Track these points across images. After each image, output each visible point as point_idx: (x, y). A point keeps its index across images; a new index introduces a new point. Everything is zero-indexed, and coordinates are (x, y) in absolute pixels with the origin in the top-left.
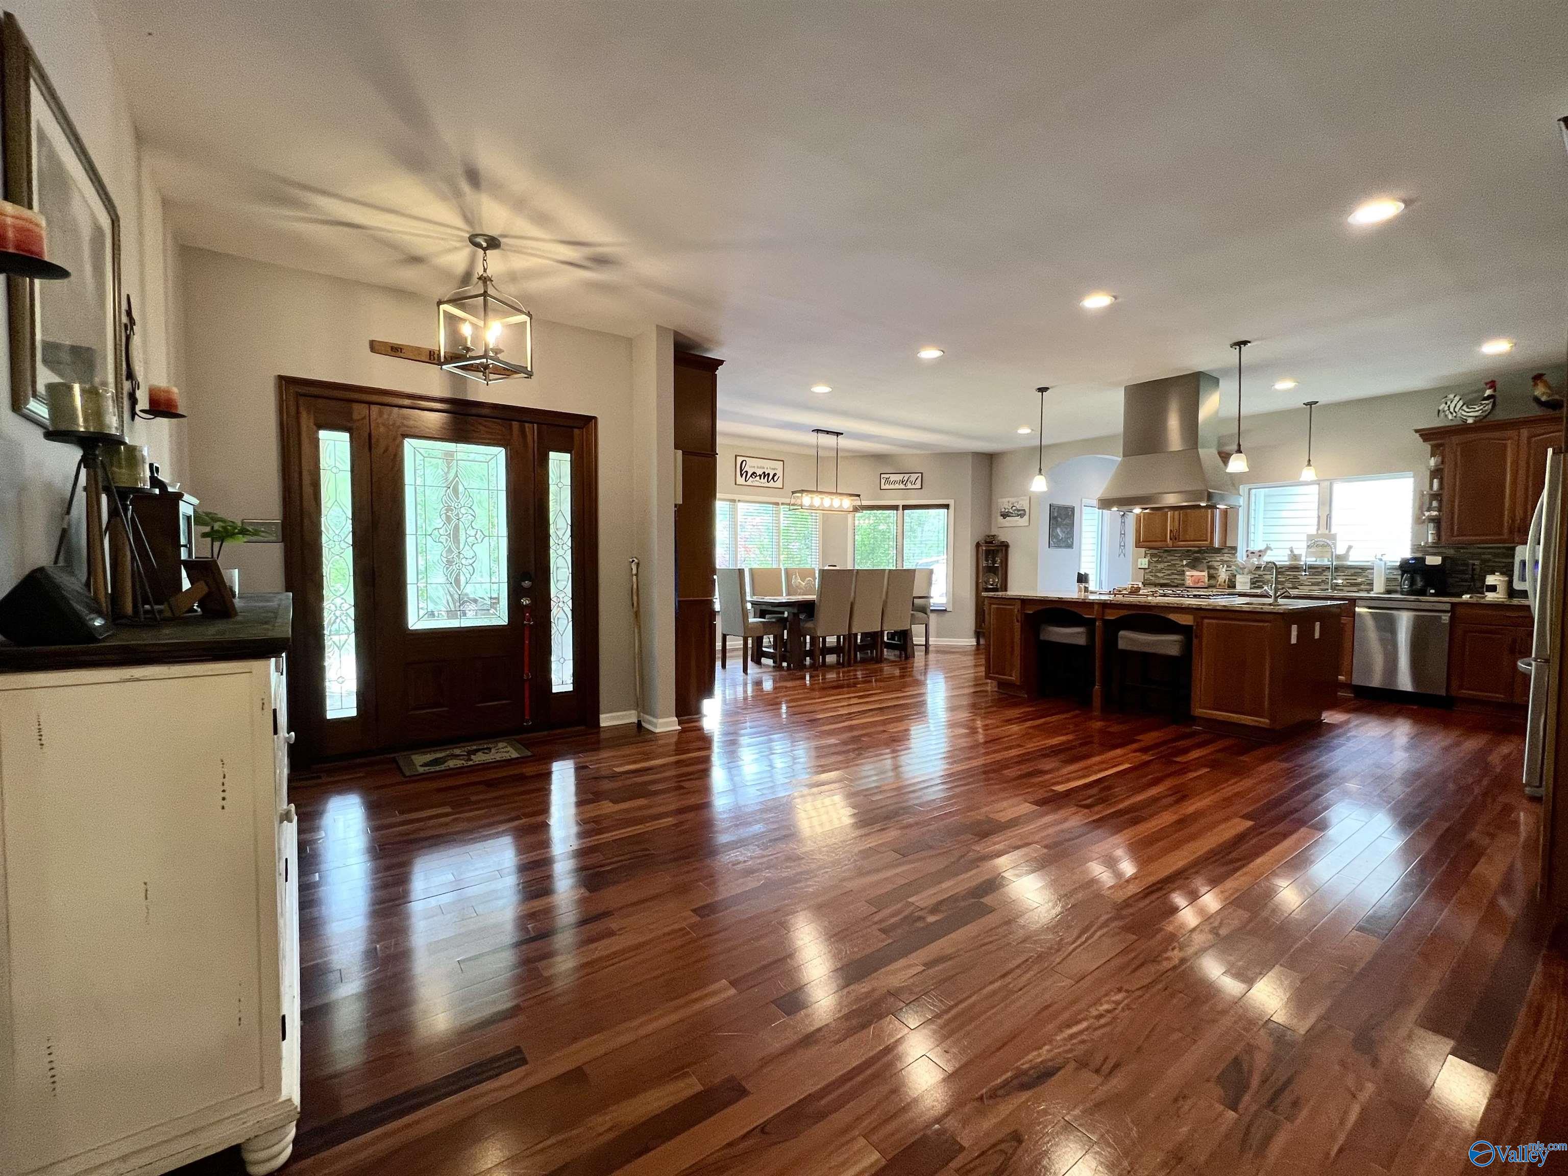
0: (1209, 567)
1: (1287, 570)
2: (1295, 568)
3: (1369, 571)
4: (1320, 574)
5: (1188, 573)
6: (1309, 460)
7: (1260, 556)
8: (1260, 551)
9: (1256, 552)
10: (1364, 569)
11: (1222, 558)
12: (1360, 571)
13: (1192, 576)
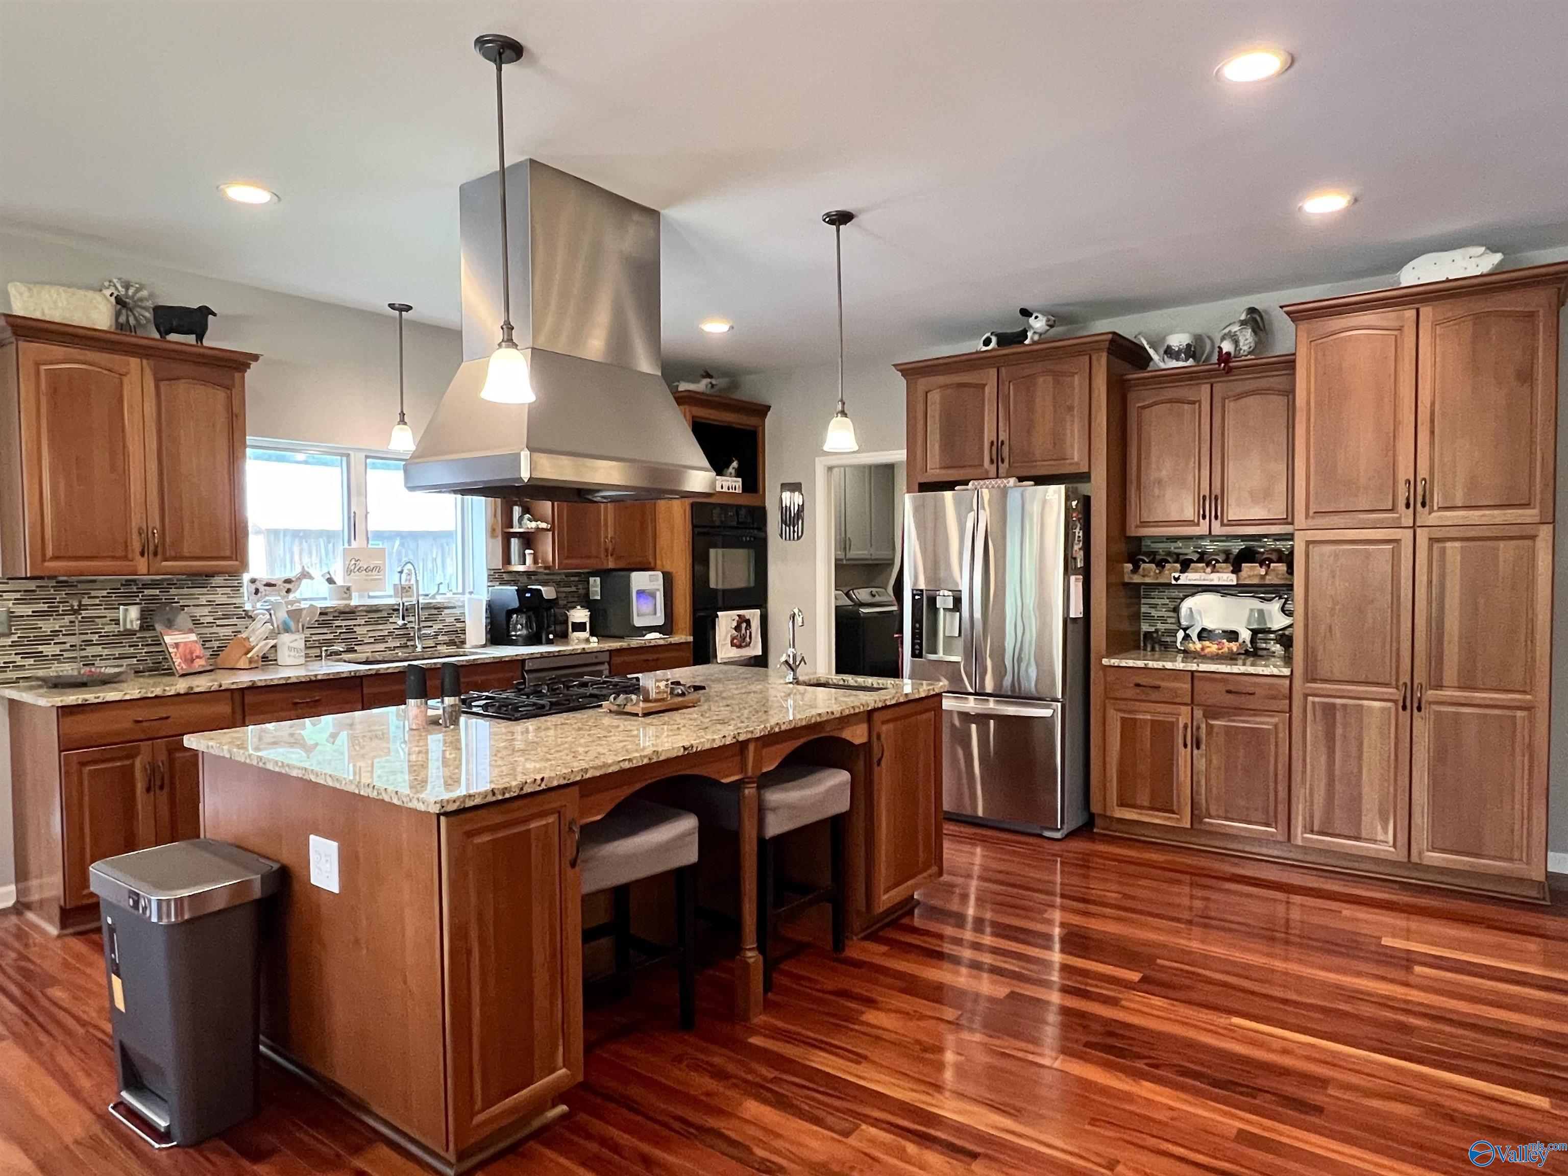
0: (196, 622)
1: (336, 618)
2: (349, 613)
3: (446, 611)
4: (385, 620)
5: (168, 639)
6: (402, 414)
7: (288, 591)
8: (288, 581)
9: (280, 583)
10: (439, 608)
11: (210, 597)
12: (435, 612)
13: (177, 645)
